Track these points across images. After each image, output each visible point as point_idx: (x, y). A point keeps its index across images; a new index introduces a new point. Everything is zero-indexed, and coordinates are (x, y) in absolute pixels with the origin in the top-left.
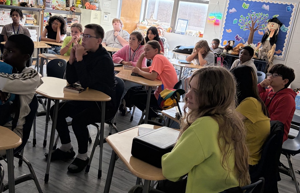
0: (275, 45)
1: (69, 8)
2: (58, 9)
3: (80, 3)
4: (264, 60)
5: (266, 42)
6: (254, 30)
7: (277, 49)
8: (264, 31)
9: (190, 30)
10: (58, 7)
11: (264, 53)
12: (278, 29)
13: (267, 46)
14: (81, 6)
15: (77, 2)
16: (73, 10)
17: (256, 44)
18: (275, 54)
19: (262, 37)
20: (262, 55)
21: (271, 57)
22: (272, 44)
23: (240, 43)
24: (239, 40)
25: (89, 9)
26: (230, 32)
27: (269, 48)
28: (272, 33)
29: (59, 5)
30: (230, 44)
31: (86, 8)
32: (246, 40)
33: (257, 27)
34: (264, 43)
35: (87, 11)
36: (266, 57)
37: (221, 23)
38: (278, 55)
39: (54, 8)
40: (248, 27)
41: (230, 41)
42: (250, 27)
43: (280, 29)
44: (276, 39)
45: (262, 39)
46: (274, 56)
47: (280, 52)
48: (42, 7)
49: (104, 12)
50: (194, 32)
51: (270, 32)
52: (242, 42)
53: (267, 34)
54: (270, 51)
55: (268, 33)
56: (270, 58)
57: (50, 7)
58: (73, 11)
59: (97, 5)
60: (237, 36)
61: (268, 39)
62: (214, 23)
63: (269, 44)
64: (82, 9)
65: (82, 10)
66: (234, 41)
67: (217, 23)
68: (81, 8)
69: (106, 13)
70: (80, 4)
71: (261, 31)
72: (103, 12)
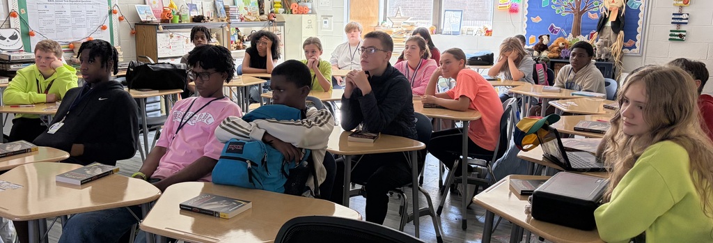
0: (622, 32)
1: (265, 17)
2: (249, 20)
3: (280, 5)
4: (607, 59)
5: (605, 29)
6: (580, 13)
7: (626, 40)
8: (598, 12)
9: (468, 27)
10: (248, 17)
11: (605, 48)
12: (623, 6)
13: (607, 36)
14: (283, 10)
15: (275, 5)
16: (273, 19)
17: (587, 36)
18: (624, 47)
19: (598, 22)
20: (602, 52)
21: (618, 54)
22: (616, 32)
23: (559, 37)
24: (556, 32)
25: (298, 13)
26: (538, 21)
27: (612, 39)
28: (614, 13)
29: (249, 14)
30: (542, 41)
31: (292, 13)
32: (568, 30)
33: (586, 7)
34: (602, 32)
35: (294, 17)
36: (608, 54)
37: (520, 8)
38: (630, 48)
39: (242, 19)
40: (568, 9)
41: (541, 36)
42: (573, 9)
43: (627, 6)
44: (623, 23)
45: (596, 25)
46: (623, 50)
47: (632, 44)
48: (225, 19)
49: (322, 16)
50: (475, 29)
51: (610, 12)
52: (561, 34)
53: (606, 16)
54: (616, 43)
55: (607, 14)
56: (616, 55)
57: (237, 18)
58: (272, 21)
59: (309, 5)
60: (552, 27)
61: (609, 24)
62: (508, 10)
63: (612, 32)
64: (286, 15)
65: (287, 17)
66: (548, 36)
67: (514, 10)
68: (284, 15)
69: (326, 17)
70: (281, 7)
71: (592, 12)
72: (319, 16)
